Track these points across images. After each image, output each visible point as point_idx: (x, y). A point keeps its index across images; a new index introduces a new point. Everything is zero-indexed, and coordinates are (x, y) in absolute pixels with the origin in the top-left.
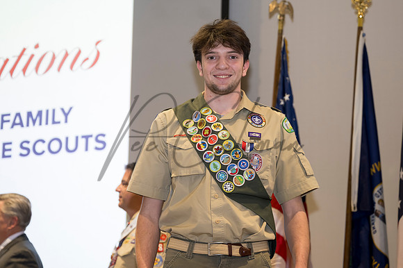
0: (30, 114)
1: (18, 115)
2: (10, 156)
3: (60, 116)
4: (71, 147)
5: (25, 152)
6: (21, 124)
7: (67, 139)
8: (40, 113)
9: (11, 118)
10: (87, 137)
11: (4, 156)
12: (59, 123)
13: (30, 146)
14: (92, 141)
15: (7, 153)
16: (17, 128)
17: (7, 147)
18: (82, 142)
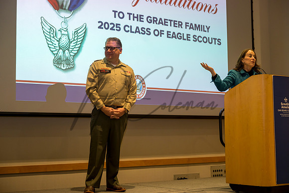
0: (195, 25)
1: (191, 24)
2: (190, 40)
3: (206, 29)
4: (210, 42)
5: (195, 40)
6: (193, 28)
7: (209, 38)
8: (199, 25)
9: (189, 25)
10: (215, 39)
11: (188, 40)
12: (206, 31)
13: (197, 38)
14: (216, 41)
15: (189, 39)
16: (192, 29)
17: (189, 36)
18: (213, 40)
